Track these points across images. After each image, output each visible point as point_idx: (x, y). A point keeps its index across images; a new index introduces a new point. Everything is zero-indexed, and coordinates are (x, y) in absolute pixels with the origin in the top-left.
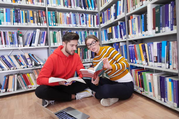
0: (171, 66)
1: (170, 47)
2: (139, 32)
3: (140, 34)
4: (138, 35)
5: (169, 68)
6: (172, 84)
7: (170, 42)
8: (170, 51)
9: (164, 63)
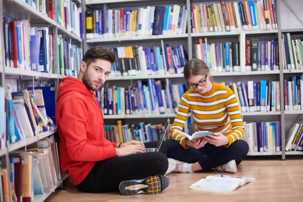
0: (273, 109)
1: (272, 88)
2: (218, 65)
3: (220, 68)
4: (216, 70)
5: (271, 110)
6: (273, 128)
7: (273, 82)
8: (272, 91)
9: (265, 105)
